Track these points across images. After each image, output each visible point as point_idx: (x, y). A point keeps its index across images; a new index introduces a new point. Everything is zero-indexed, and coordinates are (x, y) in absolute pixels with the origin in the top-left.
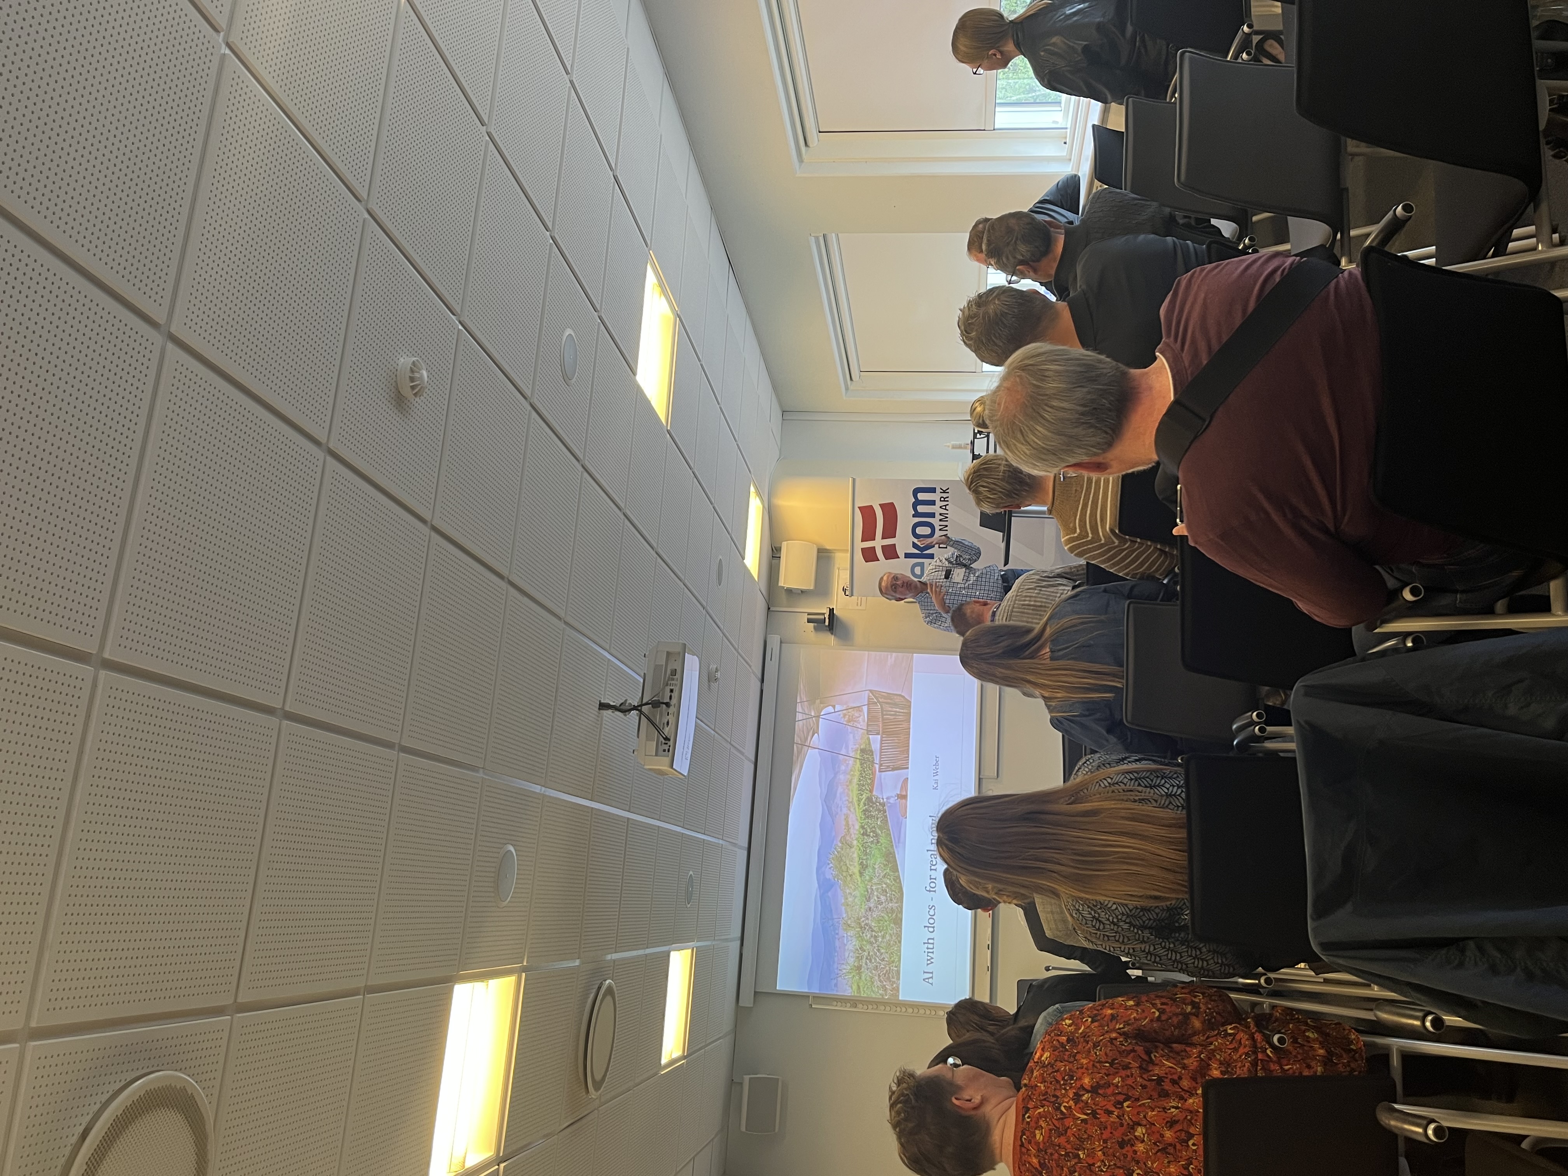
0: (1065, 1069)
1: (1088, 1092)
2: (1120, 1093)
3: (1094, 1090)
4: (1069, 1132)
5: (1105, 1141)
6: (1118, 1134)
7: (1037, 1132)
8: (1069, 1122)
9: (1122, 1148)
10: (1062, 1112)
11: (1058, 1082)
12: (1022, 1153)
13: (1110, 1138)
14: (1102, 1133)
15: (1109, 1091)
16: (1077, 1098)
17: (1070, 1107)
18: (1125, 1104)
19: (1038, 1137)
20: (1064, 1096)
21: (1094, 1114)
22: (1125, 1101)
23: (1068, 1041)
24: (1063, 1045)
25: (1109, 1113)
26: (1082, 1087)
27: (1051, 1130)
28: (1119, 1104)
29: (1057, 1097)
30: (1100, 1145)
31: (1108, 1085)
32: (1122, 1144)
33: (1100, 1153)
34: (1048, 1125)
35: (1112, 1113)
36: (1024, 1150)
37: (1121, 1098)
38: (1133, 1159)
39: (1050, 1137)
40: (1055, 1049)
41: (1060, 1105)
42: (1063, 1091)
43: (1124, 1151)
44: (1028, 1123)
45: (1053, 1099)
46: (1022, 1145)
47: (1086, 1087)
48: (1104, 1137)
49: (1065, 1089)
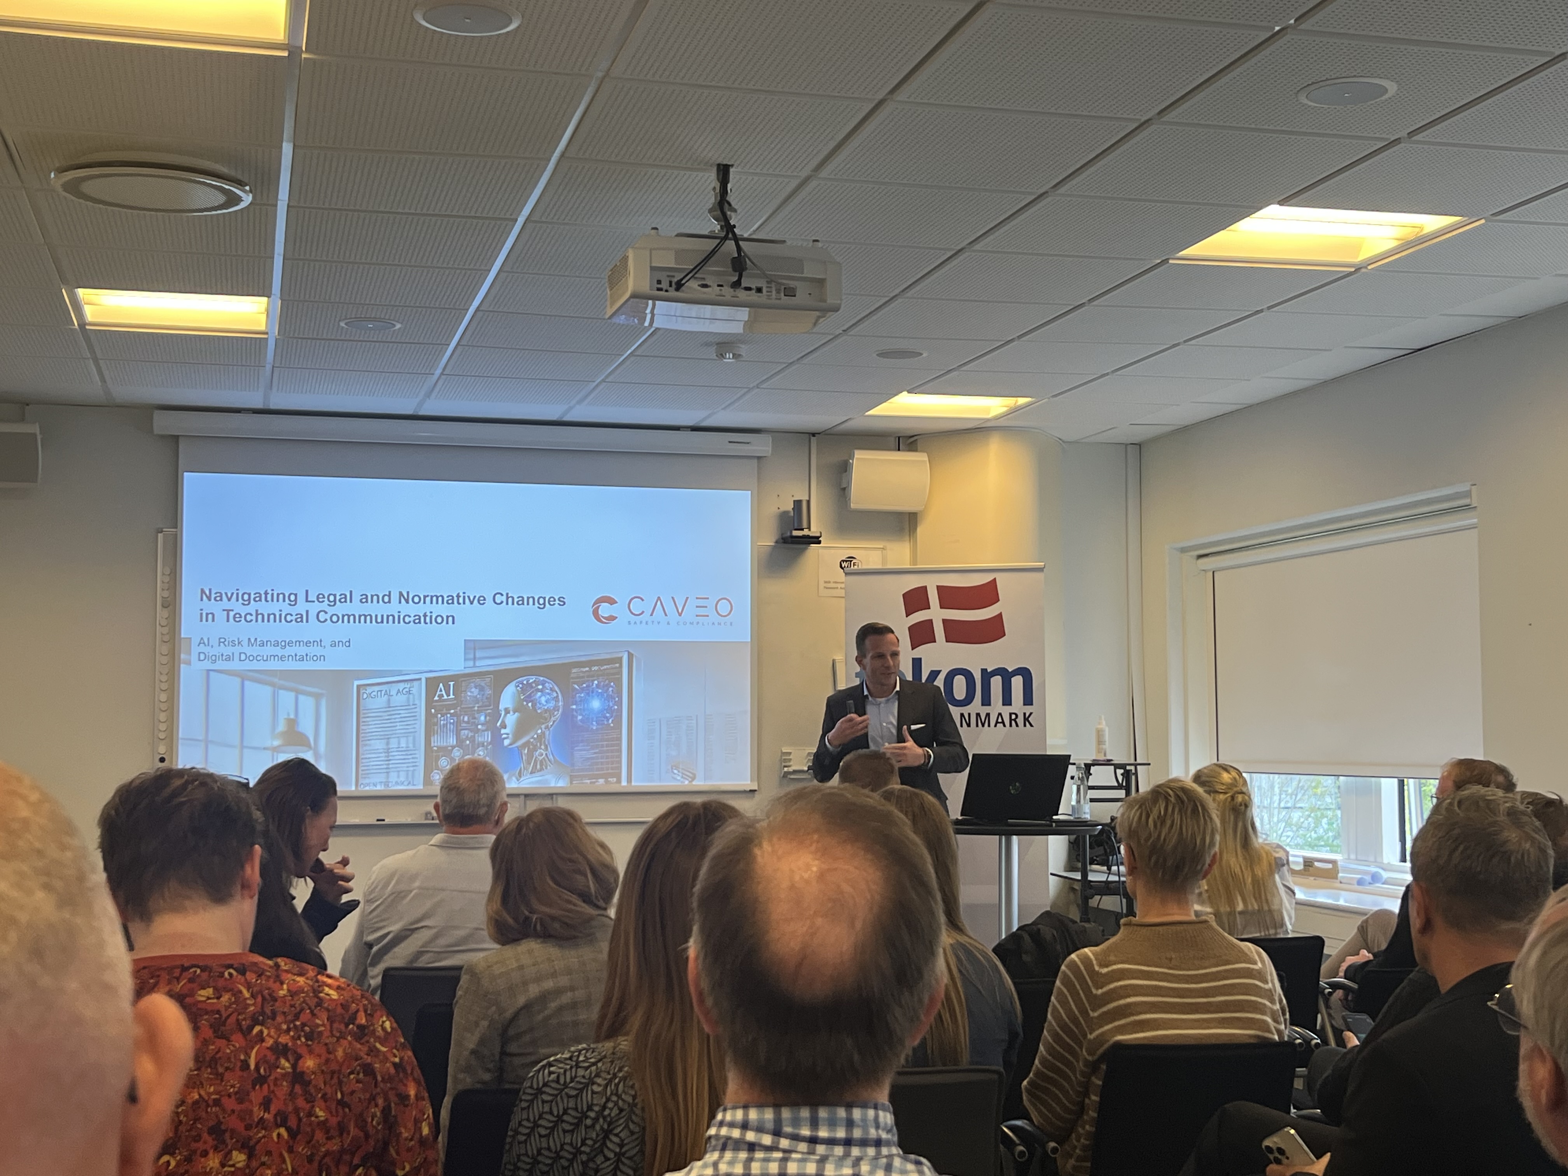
0: (318, 1026)
1: (294, 1066)
2: (300, 1120)
3: (298, 1077)
4: (221, 1043)
5: (217, 1102)
6: (234, 1123)
7: (211, 990)
8: (238, 1041)
9: (210, 1133)
10: (251, 1028)
11: (297, 1017)
12: (170, 970)
13: (224, 1110)
14: (229, 1096)
15: (301, 1102)
16: (281, 1050)
17: (263, 1040)
18: (282, 1131)
19: (202, 992)
20: (278, 1029)
21: (261, 1080)
22: (288, 1130)
23: (361, 1027)
24: (353, 1019)
25: (266, 1105)
26: (299, 1057)
27: (218, 1012)
28: (282, 1120)
29: (274, 1018)
30: (209, 1094)
31: (310, 1100)
32: (217, 1131)
33: (197, 1097)
34: (227, 1008)
35: (267, 1109)
36: (177, 973)
37: (292, 1122)
38: (194, 1152)
39: (207, 1013)
40: (345, 1006)
41: (262, 1024)
42: (284, 1027)
43: (205, 1136)
44: (222, 975)
45: (268, 1010)
46: (184, 969)
47: (300, 1062)
48: (225, 1101)
49: (288, 1030)
